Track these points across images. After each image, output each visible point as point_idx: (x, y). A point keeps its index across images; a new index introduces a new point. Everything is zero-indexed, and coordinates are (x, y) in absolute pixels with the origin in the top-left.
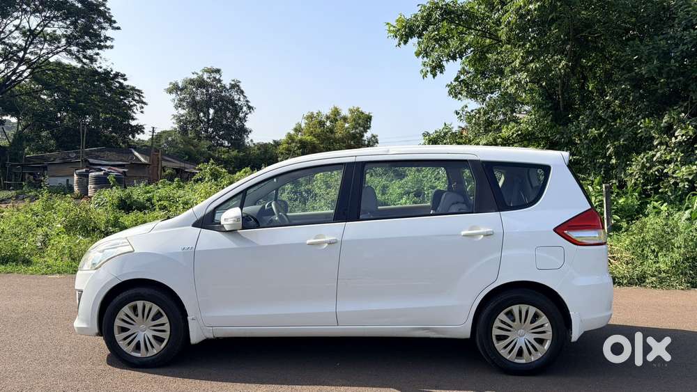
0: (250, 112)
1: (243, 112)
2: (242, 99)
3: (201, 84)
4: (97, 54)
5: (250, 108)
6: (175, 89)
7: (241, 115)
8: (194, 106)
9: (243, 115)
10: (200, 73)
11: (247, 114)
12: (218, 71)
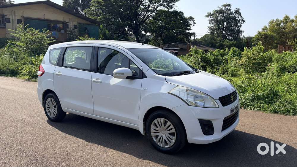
0: (243, 23)
1: (240, 23)
2: (240, 17)
3: (221, 12)
4: (174, 5)
5: (243, 21)
6: (209, 15)
7: (239, 24)
8: (217, 22)
9: (240, 24)
10: (221, 7)
11: (242, 24)
12: (229, 5)
